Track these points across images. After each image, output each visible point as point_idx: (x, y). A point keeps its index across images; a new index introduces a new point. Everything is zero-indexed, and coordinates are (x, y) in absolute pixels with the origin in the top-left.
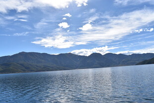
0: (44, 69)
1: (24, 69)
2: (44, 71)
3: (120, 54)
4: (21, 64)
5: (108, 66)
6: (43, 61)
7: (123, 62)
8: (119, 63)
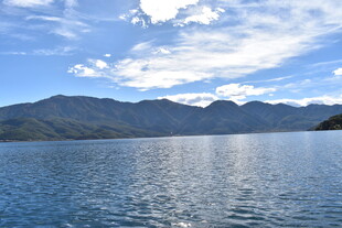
0: (96, 134)
1: (52, 132)
2: (96, 138)
3: (280, 104)
4: (47, 122)
5: (248, 131)
6: (103, 115)
7: (284, 122)
8: (275, 125)
